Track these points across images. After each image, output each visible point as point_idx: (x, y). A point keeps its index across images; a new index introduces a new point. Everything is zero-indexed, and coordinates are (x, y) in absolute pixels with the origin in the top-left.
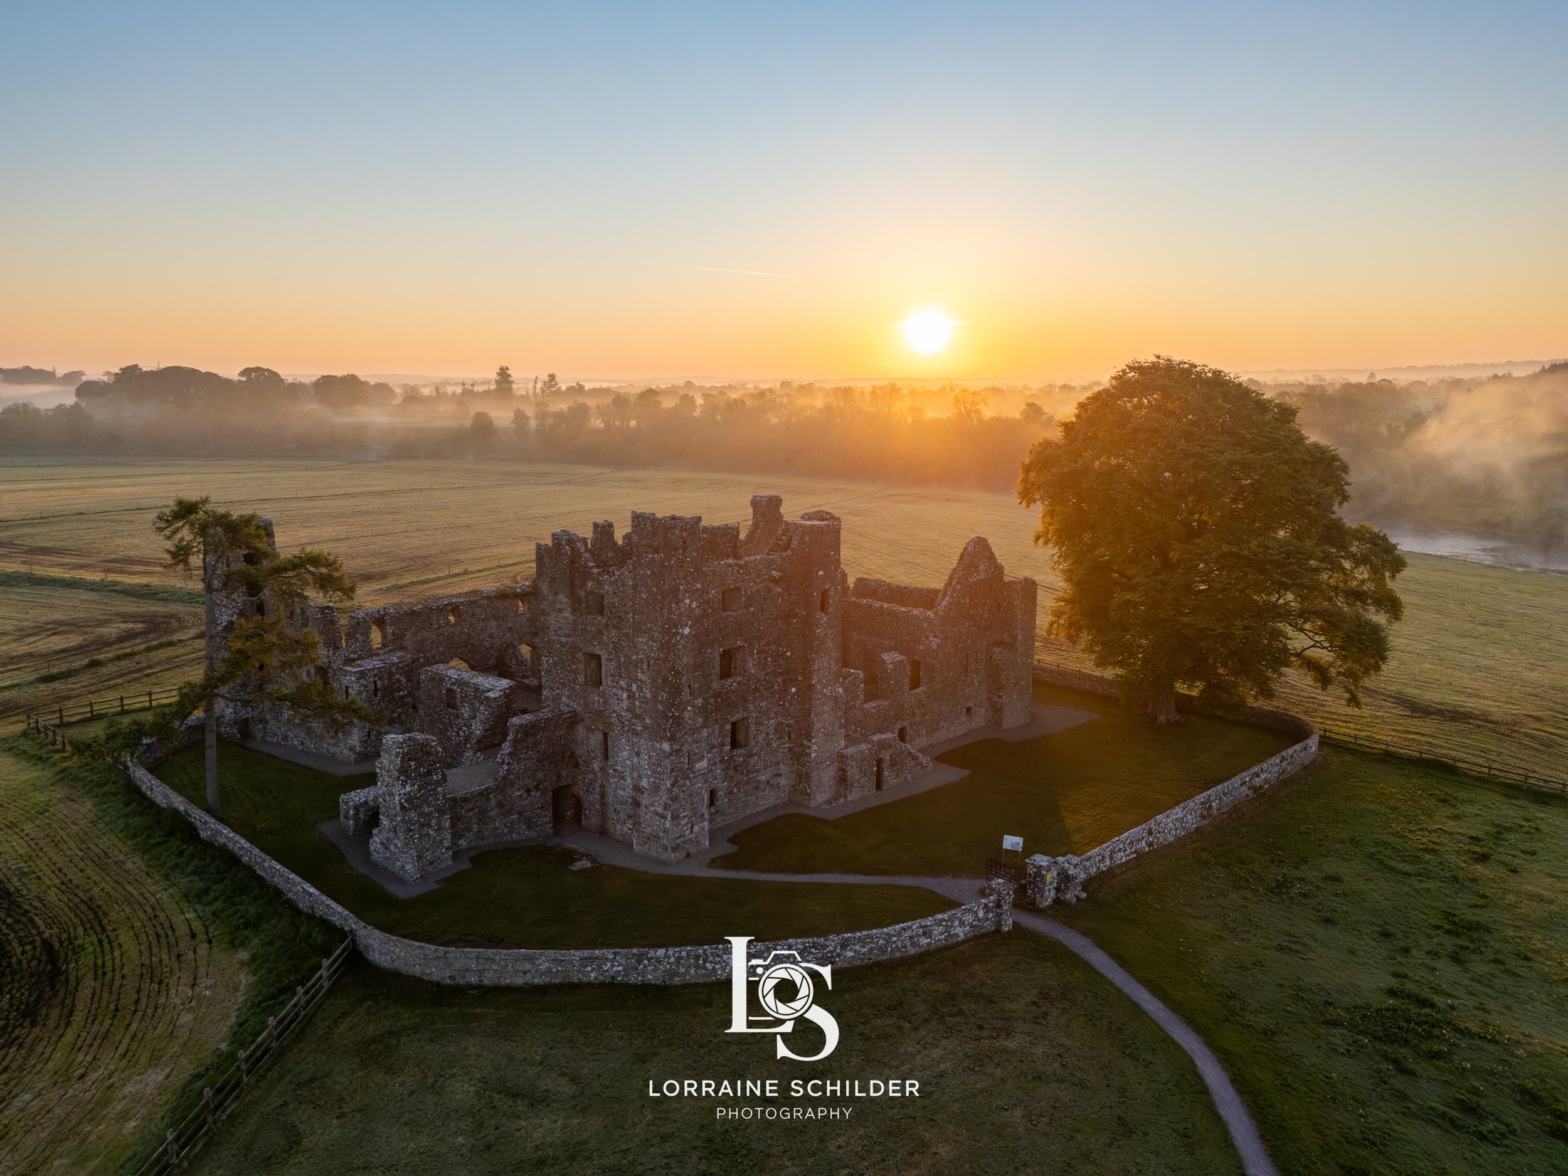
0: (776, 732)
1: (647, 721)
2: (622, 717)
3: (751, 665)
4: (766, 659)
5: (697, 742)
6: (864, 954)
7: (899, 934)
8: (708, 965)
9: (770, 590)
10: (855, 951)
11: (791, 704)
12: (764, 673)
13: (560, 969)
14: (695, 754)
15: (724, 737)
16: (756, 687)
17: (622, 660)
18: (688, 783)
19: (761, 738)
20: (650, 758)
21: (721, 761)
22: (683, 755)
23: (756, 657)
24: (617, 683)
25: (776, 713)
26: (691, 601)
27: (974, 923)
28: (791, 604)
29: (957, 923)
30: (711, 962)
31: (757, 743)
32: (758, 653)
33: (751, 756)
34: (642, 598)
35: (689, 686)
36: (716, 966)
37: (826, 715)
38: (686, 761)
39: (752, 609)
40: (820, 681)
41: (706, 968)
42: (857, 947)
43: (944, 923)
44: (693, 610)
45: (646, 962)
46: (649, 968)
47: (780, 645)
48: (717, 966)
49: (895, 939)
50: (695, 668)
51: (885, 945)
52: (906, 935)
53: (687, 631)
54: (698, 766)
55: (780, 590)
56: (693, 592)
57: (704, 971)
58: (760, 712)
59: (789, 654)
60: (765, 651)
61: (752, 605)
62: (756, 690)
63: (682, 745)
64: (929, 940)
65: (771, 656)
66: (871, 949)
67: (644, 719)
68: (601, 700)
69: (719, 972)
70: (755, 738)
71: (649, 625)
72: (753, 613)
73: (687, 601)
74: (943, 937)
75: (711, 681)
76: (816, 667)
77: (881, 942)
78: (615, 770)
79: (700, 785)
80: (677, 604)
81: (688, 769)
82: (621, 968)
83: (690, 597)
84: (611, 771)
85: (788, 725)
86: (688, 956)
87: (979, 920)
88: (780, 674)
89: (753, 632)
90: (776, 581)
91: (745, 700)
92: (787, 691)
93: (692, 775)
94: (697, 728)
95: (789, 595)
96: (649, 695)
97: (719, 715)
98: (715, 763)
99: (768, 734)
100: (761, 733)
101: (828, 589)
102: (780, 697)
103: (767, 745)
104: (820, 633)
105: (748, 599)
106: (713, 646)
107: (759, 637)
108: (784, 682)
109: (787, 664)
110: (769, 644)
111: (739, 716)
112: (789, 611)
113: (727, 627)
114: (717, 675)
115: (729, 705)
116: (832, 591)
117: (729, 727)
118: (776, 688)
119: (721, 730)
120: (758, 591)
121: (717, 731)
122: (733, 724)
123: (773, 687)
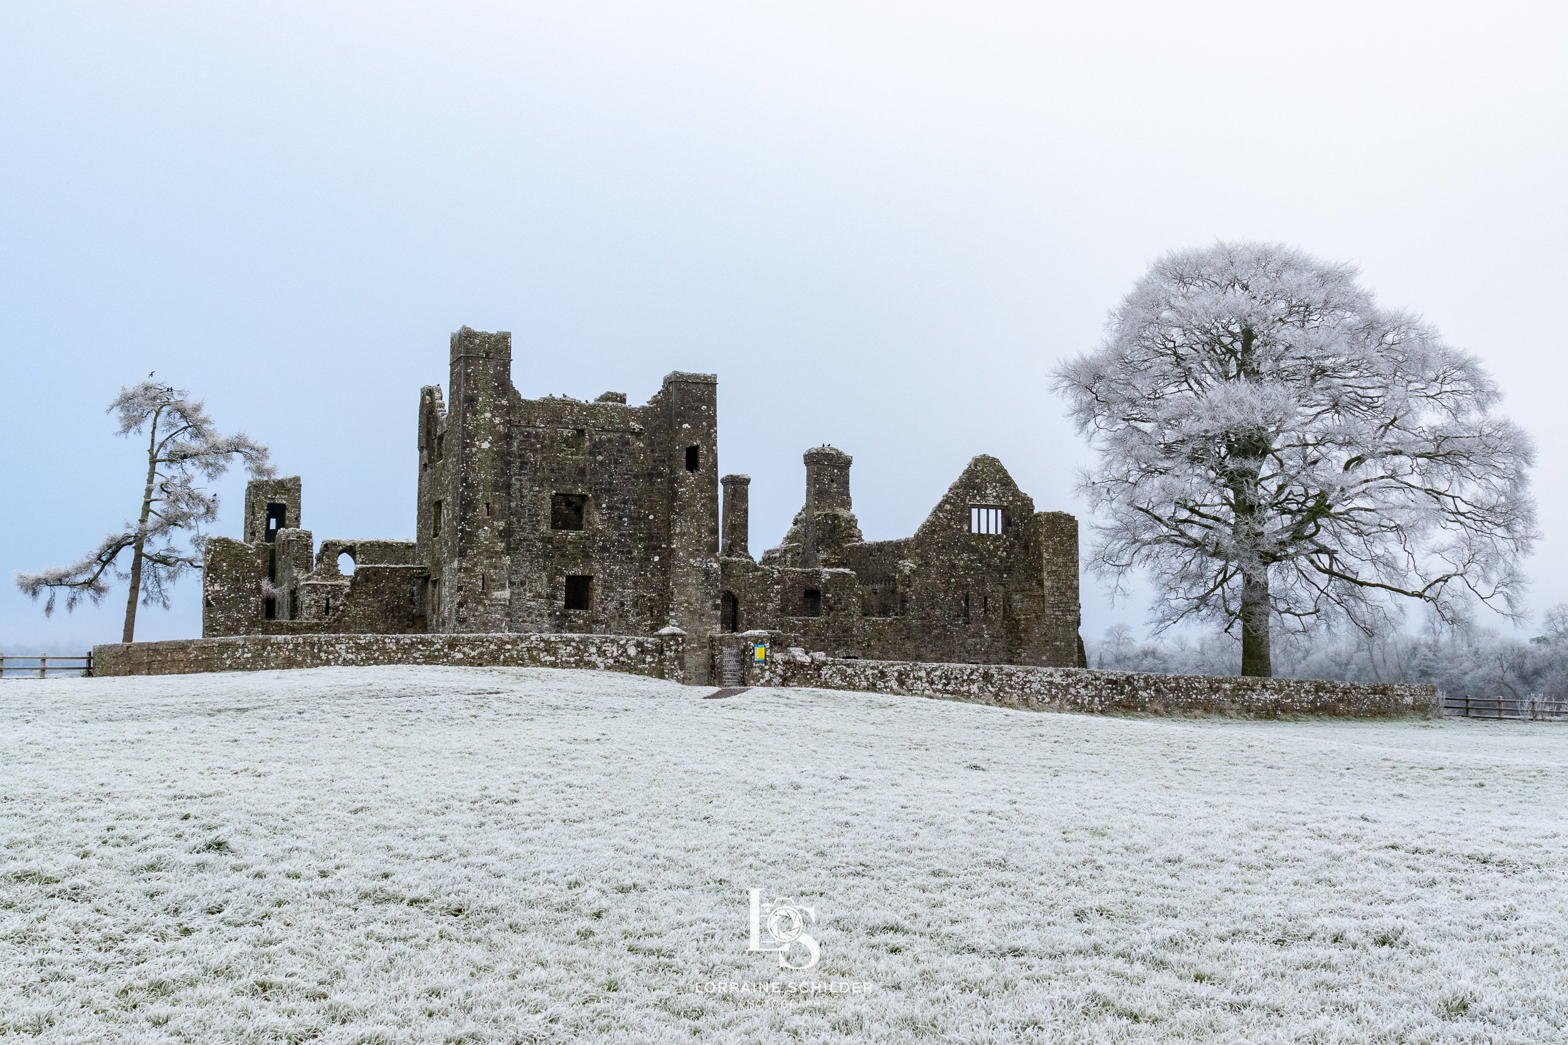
0: (635, 605)
3: (597, 519)
4: (620, 518)
5: (495, 568)
6: (473, 657)
7: (514, 642)
9: (628, 443)
10: (464, 653)
11: (653, 575)
12: (617, 533)
14: (494, 580)
15: (555, 588)
16: (604, 545)
18: (481, 608)
19: (612, 606)
20: (449, 582)
21: (550, 615)
22: (475, 576)
23: (604, 511)
25: (635, 583)
26: (494, 416)
27: (622, 659)
28: (655, 461)
29: (593, 650)
30: (326, 652)
31: (604, 609)
32: (608, 508)
33: (597, 622)
35: (488, 505)
37: (691, 588)
38: (480, 583)
39: (600, 458)
40: (683, 548)
42: (466, 649)
43: (573, 644)
44: (495, 426)
47: (641, 507)
48: (331, 657)
49: (509, 647)
50: (496, 487)
51: (497, 651)
52: (523, 645)
53: (486, 445)
54: (497, 594)
55: (642, 445)
56: (496, 407)
58: (610, 575)
59: (651, 517)
60: (618, 509)
61: (600, 453)
62: (604, 549)
63: (475, 565)
64: (553, 659)
65: (630, 518)
66: (482, 653)
70: (602, 603)
72: (601, 463)
73: (488, 415)
74: (572, 659)
75: (538, 522)
76: (678, 530)
77: (492, 647)
80: (474, 414)
81: (482, 593)
82: (249, 655)
83: (491, 412)
85: (650, 599)
86: (304, 643)
87: (629, 657)
88: (641, 539)
89: (602, 483)
90: (638, 435)
91: (587, 556)
92: (649, 559)
93: (487, 602)
94: (497, 553)
95: (653, 451)
97: (548, 563)
98: (541, 615)
99: (622, 604)
100: (612, 600)
101: (698, 447)
102: (641, 566)
103: (621, 616)
104: (684, 493)
105: (595, 446)
106: (541, 485)
107: (610, 491)
108: (646, 549)
109: (650, 529)
110: (625, 502)
111: (577, 571)
112: (653, 469)
113: (563, 469)
114: (546, 517)
115: (563, 555)
116: (703, 450)
117: (563, 580)
118: (635, 553)
119: (551, 580)
120: (610, 440)
121: (545, 579)
122: (568, 577)
123: (630, 552)
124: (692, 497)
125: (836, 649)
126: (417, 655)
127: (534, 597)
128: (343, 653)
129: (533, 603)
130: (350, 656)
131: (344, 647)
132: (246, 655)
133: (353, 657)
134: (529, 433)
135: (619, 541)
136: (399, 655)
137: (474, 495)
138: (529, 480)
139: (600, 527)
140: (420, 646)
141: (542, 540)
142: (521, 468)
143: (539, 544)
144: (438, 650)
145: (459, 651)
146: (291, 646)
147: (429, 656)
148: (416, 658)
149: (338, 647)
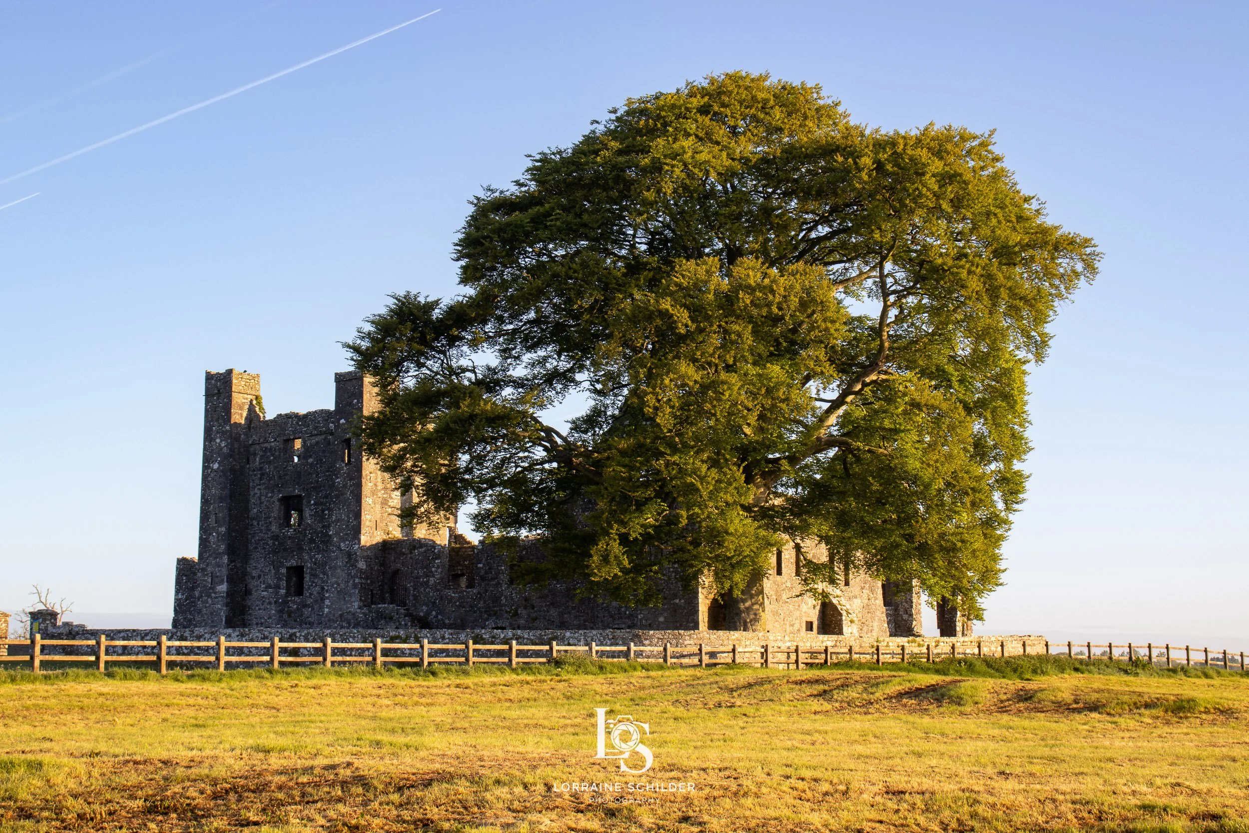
3: (307, 515)
4: (323, 511)
5: (219, 566)
12: (321, 525)
14: (217, 577)
15: (280, 579)
16: (312, 537)
18: (209, 601)
19: (316, 591)
21: (276, 602)
22: (207, 575)
23: (313, 507)
26: (221, 441)
31: (310, 594)
32: (315, 504)
33: (306, 606)
35: (216, 515)
38: (210, 580)
39: (310, 460)
40: (337, 534)
50: (221, 499)
53: (216, 466)
54: (219, 588)
56: (224, 433)
58: (315, 564)
60: (322, 503)
61: (311, 456)
62: (312, 541)
63: (207, 566)
65: (329, 510)
70: (309, 588)
72: (312, 465)
75: (270, 523)
76: (334, 518)
81: (211, 588)
83: (220, 437)
89: (311, 483)
91: (301, 549)
97: (275, 557)
98: (270, 603)
100: (316, 586)
101: (351, 438)
104: (339, 483)
105: (307, 450)
106: (273, 492)
107: (316, 489)
110: (327, 497)
111: (293, 563)
113: (285, 475)
114: (275, 518)
115: (285, 550)
116: (353, 441)
117: (284, 571)
119: (277, 572)
120: (317, 443)
121: (273, 572)
122: (288, 568)
124: (345, 486)
125: (487, 620)
127: (266, 587)
129: (265, 593)
134: (266, 448)
135: (322, 532)
137: (209, 508)
138: (265, 488)
139: (309, 522)
141: (272, 538)
142: (261, 479)
143: (270, 542)
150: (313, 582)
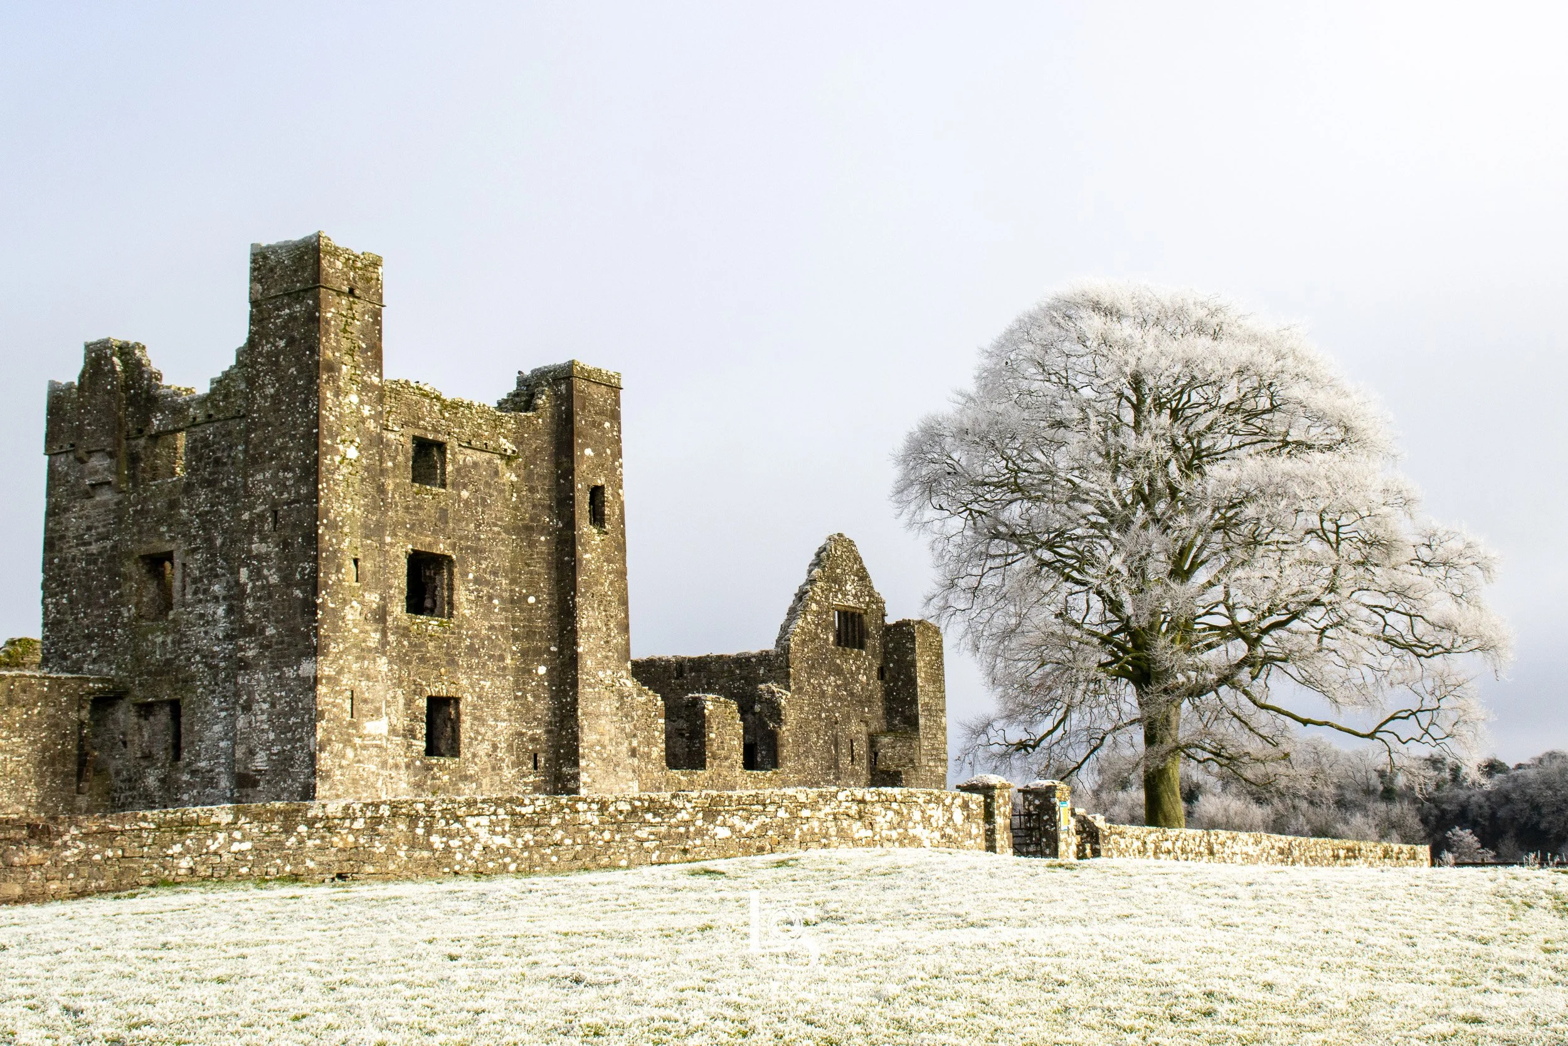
0: (510, 749)
1: (270, 631)
2: (214, 655)
3: (463, 599)
4: (490, 599)
5: (368, 678)
8: (436, 841)
9: (496, 473)
10: (732, 828)
11: (537, 697)
12: (486, 624)
13: (109, 853)
14: (365, 701)
15: (413, 718)
16: (472, 644)
17: (219, 542)
18: (350, 753)
19: (483, 749)
20: (273, 705)
22: (342, 693)
23: (472, 587)
24: (205, 592)
25: (511, 711)
26: (362, 402)
27: (948, 831)
28: (534, 506)
29: (918, 815)
30: (443, 833)
31: (474, 755)
32: (476, 581)
33: (465, 778)
34: (265, 397)
35: (356, 561)
36: (451, 843)
37: (603, 721)
38: (347, 706)
39: (465, 494)
40: (587, 651)
41: (430, 847)
43: (895, 806)
44: (363, 420)
45: (302, 829)
46: (310, 843)
48: (455, 843)
50: (367, 530)
53: (352, 452)
54: (370, 727)
55: (514, 478)
56: (366, 387)
57: (426, 854)
58: (480, 697)
59: (532, 600)
60: (487, 583)
61: (465, 486)
62: (472, 651)
63: (340, 672)
65: (502, 599)
66: (764, 827)
67: (262, 631)
68: (169, 640)
69: (459, 857)
70: (470, 744)
71: (278, 442)
72: (467, 503)
73: (354, 399)
75: (390, 598)
76: (585, 624)
78: (194, 773)
79: (373, 768)
81: (350, 725)
82: (247, 846)
83: (359, 393)
84: (186, 777)
85: (533, 739)
87: (955, 827)
88: (516, 637)
89: (467, 538)
90: (507, 461)
91: (452, 662)
92: (529, 671)
93: (357, 741)
94: (370, 650)
95: (532, 490)
96: (274, 579)
97: (405, 674)
99: (495, 747)
100: (483, 740)
101: (602, 487)
102: (516, 682)
103: (494, 769)
104: (589, 561)
105: (458, 470)
106: (394, 534)
107: (477, 552)
108: (524, 653)
109: (530, 620)
110: (495, 574)
111: (441, 689)
112: (532, 519)
113: (422, 507)
114: (401, 593)
115: (423, 660)
116: (608, 493)
117: (422, 703)
118: (508, 661)
119: (409, 703)
120: (475, 465)
121: (401, 701)
122: (431, 700)
123: (502, 658)
124: (599, 570)
126: (643, 833)
128: (483, 834)
130: (498, 840)
131: (484, 821)
132: (235, 847)
133: (507, 842)
135: (489, 638)
136: (607, 836)
137: (339, 543)
139: (467, 613)
140: (649, 816)
141: (396, 630)
143: (391, 638)
144: (686, 824)
145: (724, 824)
146: (359, 824)
147: (668, 836)
148: (641, 841)
149: (471, 822)
150: (478, 733)
